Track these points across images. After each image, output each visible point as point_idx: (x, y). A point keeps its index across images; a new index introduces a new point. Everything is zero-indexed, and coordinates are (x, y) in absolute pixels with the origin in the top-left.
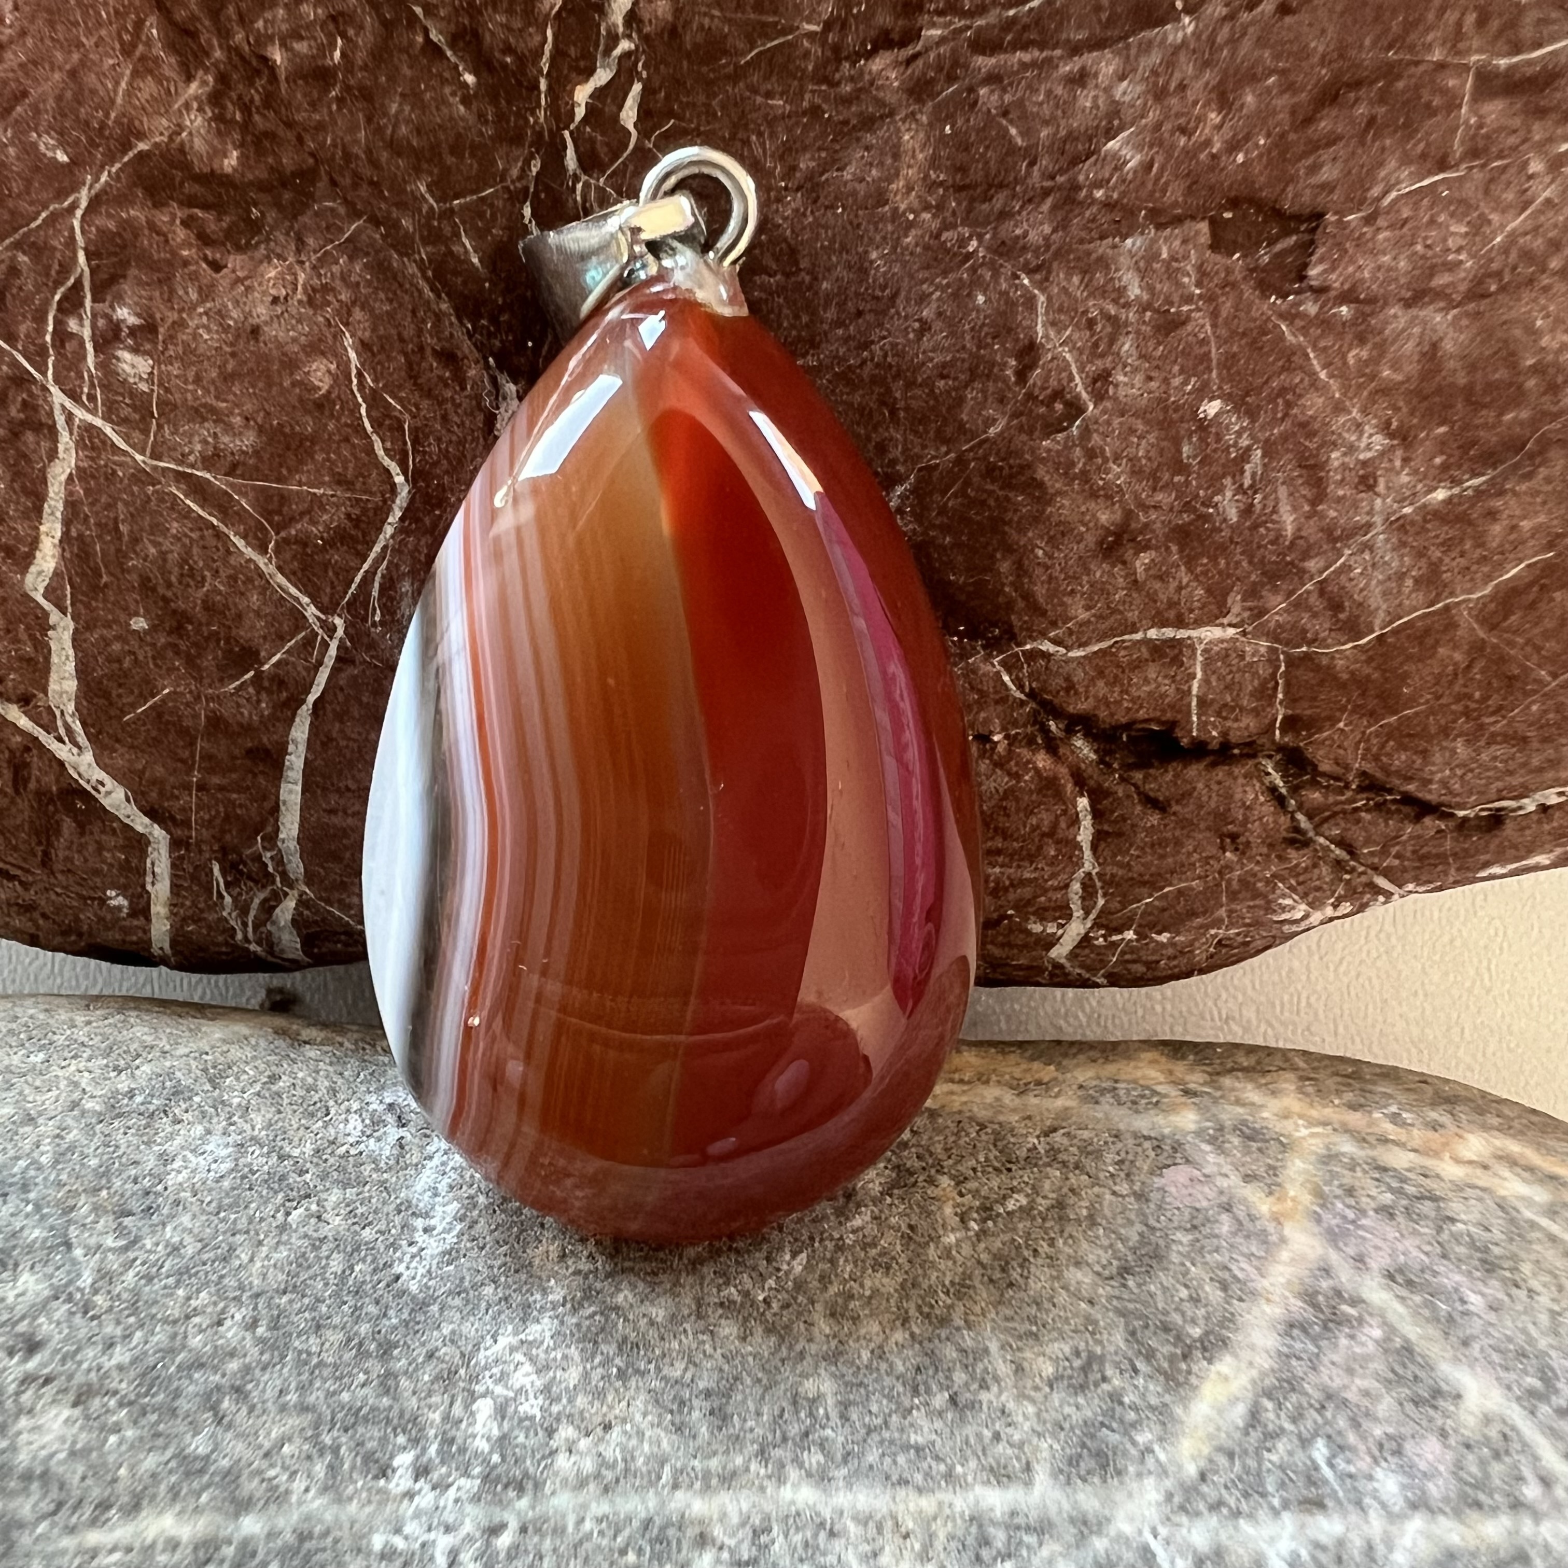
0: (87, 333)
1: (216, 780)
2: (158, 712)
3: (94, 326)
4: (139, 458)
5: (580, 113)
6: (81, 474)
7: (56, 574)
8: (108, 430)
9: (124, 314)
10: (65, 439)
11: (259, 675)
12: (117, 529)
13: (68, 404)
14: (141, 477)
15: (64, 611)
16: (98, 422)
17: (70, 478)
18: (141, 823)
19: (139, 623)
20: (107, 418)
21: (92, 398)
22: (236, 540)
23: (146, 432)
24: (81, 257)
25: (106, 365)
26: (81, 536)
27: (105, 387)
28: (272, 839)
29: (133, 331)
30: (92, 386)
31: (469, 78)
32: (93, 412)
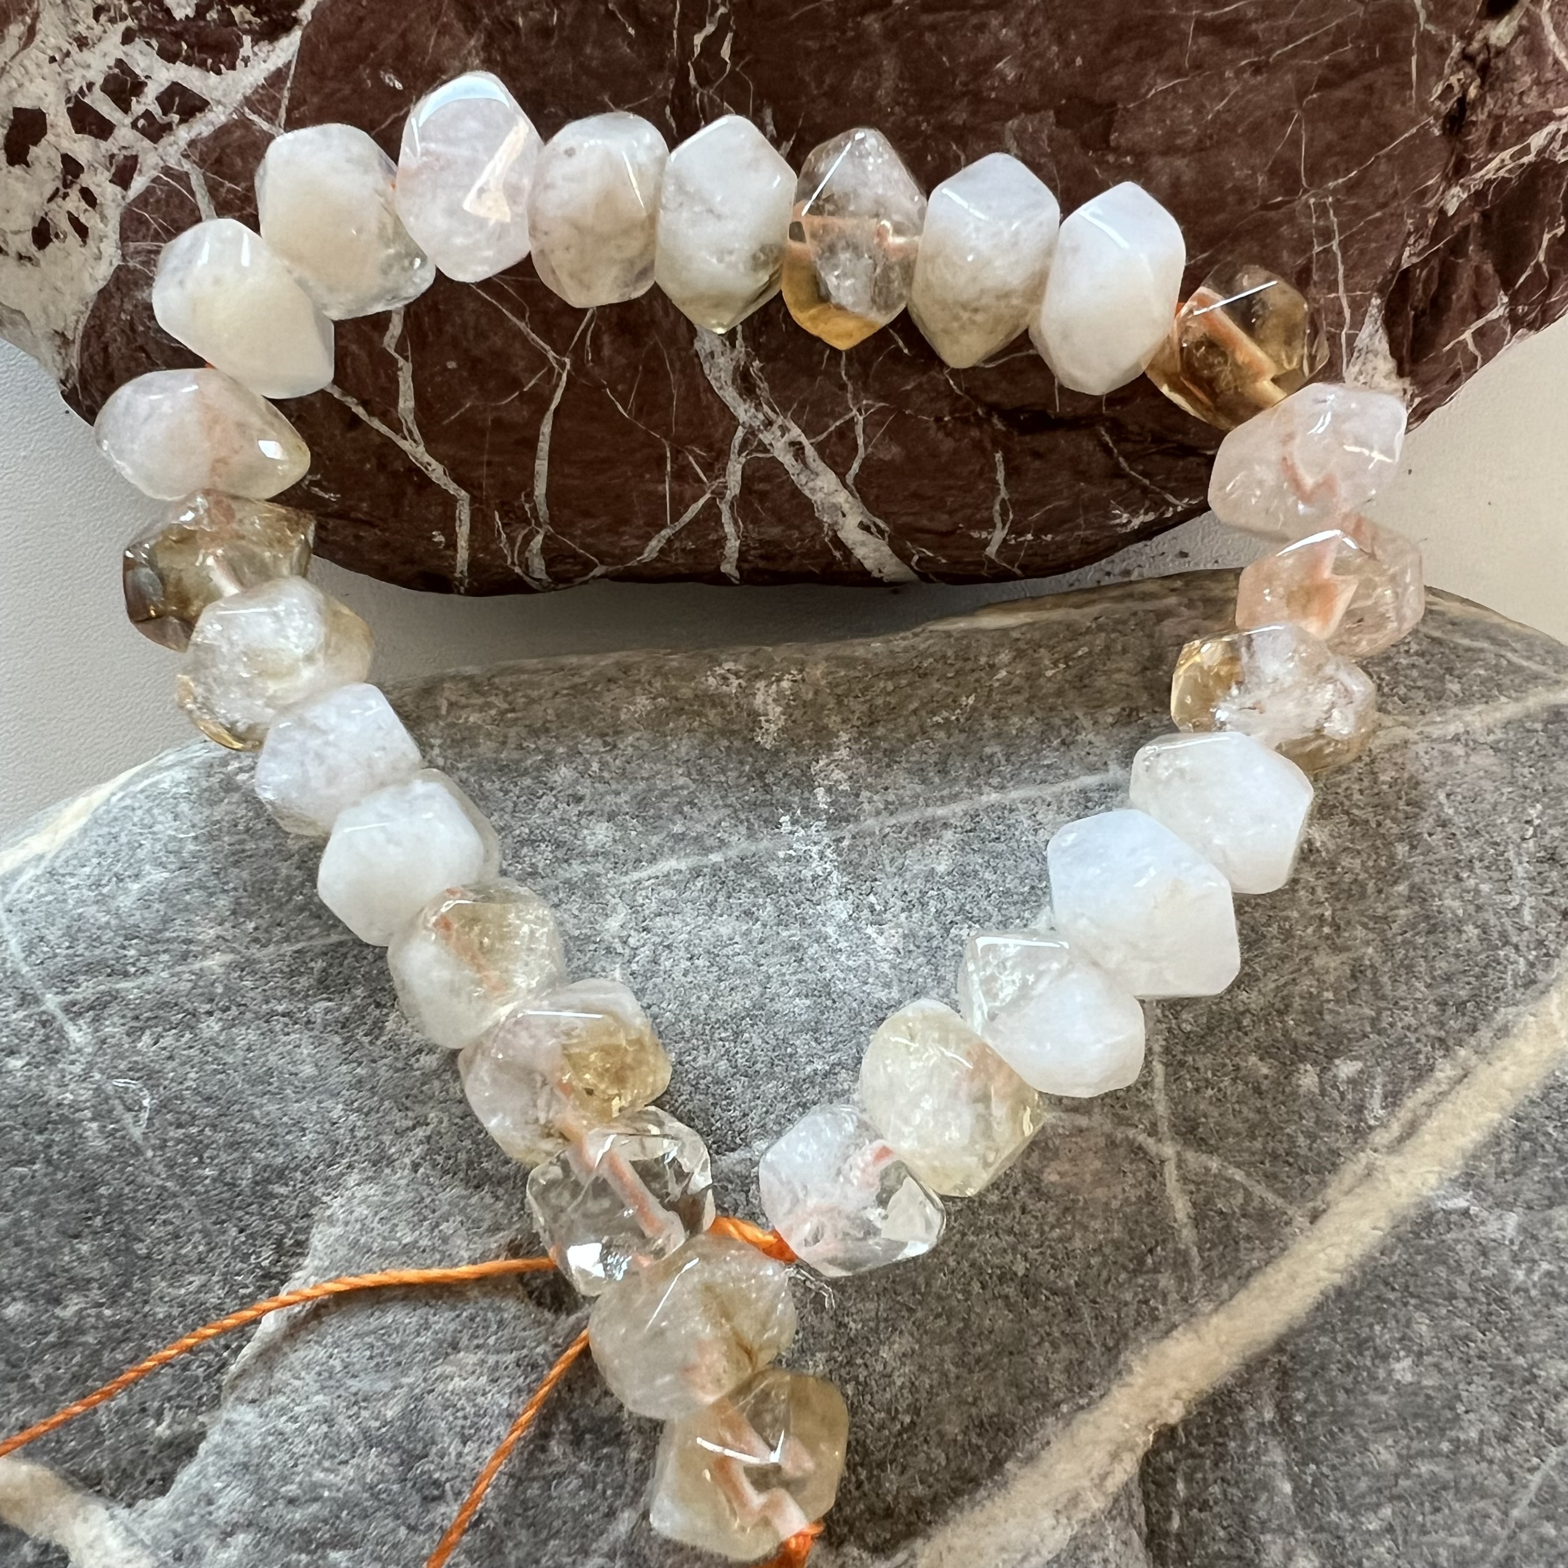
1: (497, 459)
2: (461, 420)
5: (697, 51)
7: (402, 338)
11: (522, 394)
18: (452, 488)
19: (452, 365)
22: (507, 313)
28: (530, 496)
31: (631, 31)
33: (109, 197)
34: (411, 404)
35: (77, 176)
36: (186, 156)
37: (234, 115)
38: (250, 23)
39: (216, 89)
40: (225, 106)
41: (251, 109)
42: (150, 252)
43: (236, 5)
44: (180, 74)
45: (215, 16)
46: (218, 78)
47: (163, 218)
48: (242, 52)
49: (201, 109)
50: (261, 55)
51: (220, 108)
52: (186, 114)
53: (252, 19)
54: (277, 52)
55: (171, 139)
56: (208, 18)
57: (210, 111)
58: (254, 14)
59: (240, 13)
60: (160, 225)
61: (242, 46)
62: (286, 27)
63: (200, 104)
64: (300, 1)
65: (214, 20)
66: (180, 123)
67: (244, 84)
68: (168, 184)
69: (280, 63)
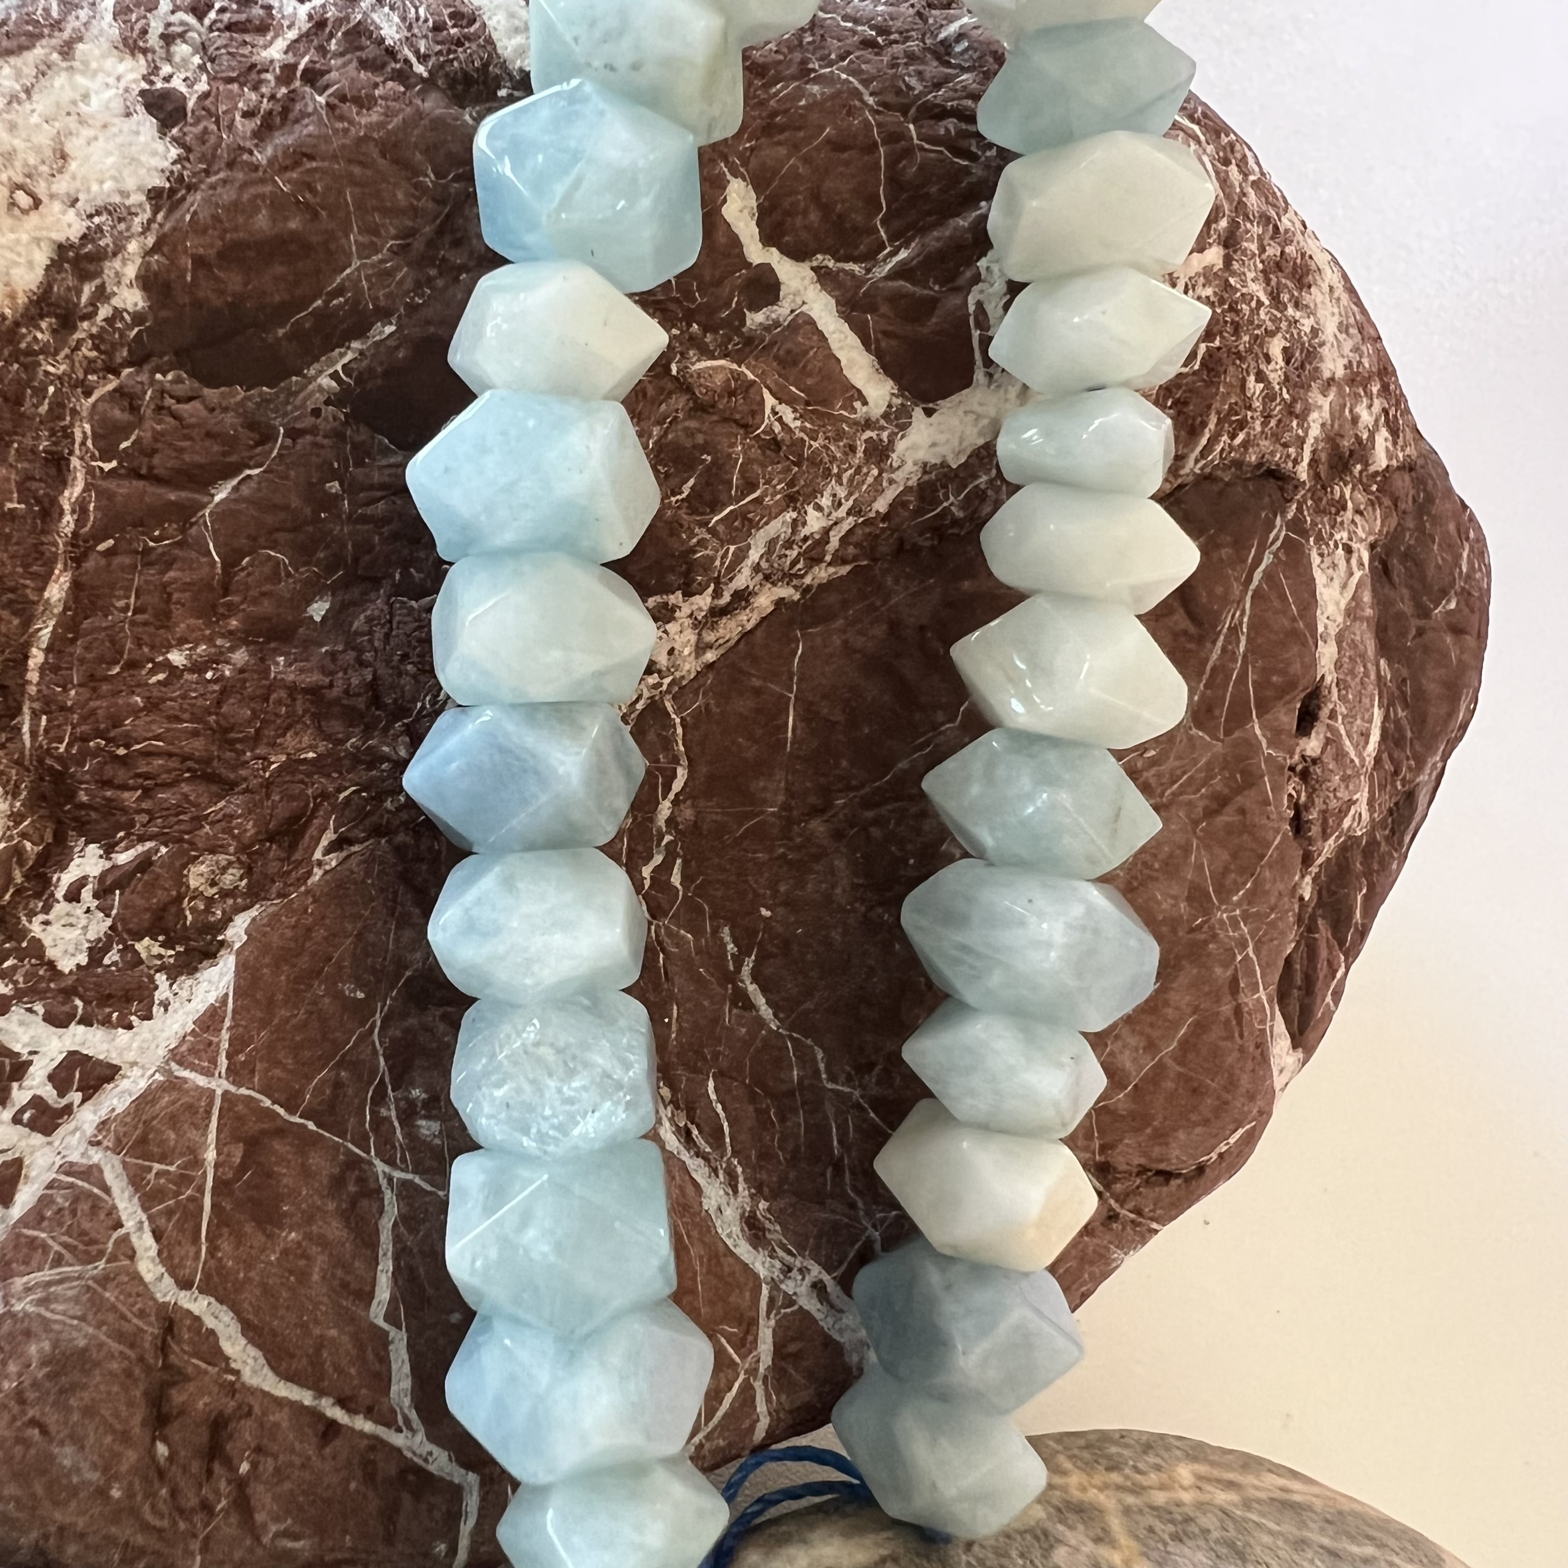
0: (393, 1115)
3: (397, 1108)
4: (442, 1194)
6: (404, 1217)
8: (417, 1180)
9: (415, 1093)
10: (389, 1198)
13: (388, 1169)
15: (399, 1327)
16: (410, 1177)
17: (395, 1224)
20: (415, 1172)
21: (402, 1159)
23: (443, 1174)
24: (382, 1060)
29: (425, 1104)
30: (402, 1151)
32: (406, 1170)
34: (407, 1384)
36: (98, 1143)
37: (158, 1077)
38: (160, 957)
39: (129, 1048)
40: (143, 1067)
41: (180, 1063)
42: (49, 1284)
43: (140, 939)
44: (78, 1039)
45: (116, 958)
46: (130, 1034)
47: (68, 1233)
48: (158, 996)
49: (110, 1079)
50: (184, 994)
51: (136, 1071)
52: (90, 1089)
53: (162, 951)
54: (204, 986)
55: (71, 1126)
56: (106, 961)
57: (123, 1077)
58: (163, 945)
59: (146, 947)
60: (65, 1246)
61: (156, 988)
62: (210, 954)
63: (108, 1072)
64: (227, 920)
65: (114, 964)
66: (84, 1101)
67: (165, 1035)
68: (71, 1186)
69: (212, 998)
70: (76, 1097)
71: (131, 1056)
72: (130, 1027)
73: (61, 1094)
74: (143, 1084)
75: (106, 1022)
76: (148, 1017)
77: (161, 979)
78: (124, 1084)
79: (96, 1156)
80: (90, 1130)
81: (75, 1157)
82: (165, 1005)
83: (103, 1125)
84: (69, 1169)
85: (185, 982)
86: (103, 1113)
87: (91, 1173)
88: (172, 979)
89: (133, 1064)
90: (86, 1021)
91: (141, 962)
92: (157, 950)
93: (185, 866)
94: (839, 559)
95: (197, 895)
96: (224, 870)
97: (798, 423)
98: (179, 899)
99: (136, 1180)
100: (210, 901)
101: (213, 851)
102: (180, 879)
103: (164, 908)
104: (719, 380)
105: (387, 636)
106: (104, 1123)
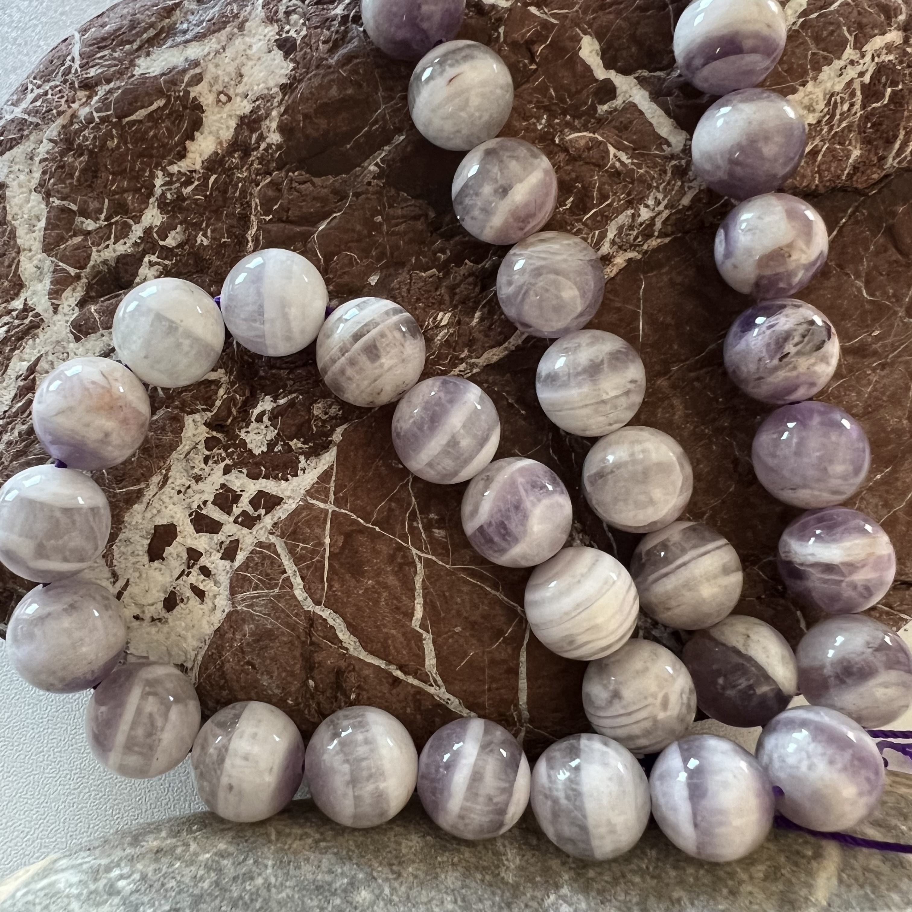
0: (420, 526)
1: (494, 686)
2: (470, 664)
3: (422, 522)
4: (448, 566)
6: (428, 577)
7: (424, 618)
8: (434, 558)
9: (432, 516)
10: (419, 566)
11: (505, 639)
12: (444, 595)
13: (419, 553)
14: (450, 573)
15: (428, 632)
16: (430, 557)
17: (423, 581)
18: (466, 712)
19: (458, 629)
20: (433, 555)
21: (426, 548)
22: (488, 589)
23: (448, 556)
24: (413, 498)
25: (430, 535)
26: (431, 601)
27: (430, 543)
28: (517, 706)
29: (437, 521)
30: (426, 544)
31: (523, 412)
32: (428, 553)
33: (221, 568)
34: (434, 662)
35: (197, 560)
36: (272, 533)
37: (301, 503)
38: (301, 448)
39: (287, 490)
40: (294, 499)
41: (311, 497)
42: (253, 598)
43: (292, 440)
44: (264, 485)
45: (280, 448)
46: (287, 483)
47: (260, 574)
48: (300, 466)
49: (279, 504)
50: (312, 465)
51: (291, 501)
52: (269, 510)
53: (303, 446)
54: (323, 461)
55: (261, 525)
56: (276, 450)
57: (285, 503)
58: (303, 443)
59: (295, 444)
60: (259, 579)
61: (300, 462)
62: (326, 447)
63: (277, 501)
64: (333, 430)
65: (280, 451)
66: (266, 514)
67: (304, 484)
68: (262, 552)
69: (326, 467)
70: (263, 512)
71: (288, 493)
72: (287, 480)
73: (256, 510)
74: (294, 506)
75: (276, 477)
76: (296, 475)
77: (302, 458)
78: (285, 506)
79: (273, 539)
80: (269, 527)
81: (263, 539)
82: (304, 470)
83: (275, 525)
84: (260, 544)
85: (313, 461)
86: (275, 520)
87: (271, 547)
88: (307, 459)
89: (289, 497)
90: (266, 477)
91: (292, 450)
92: (300, 445)
93: (311, 404)
94: (662, 234)
95: (318, 418)
96: (330, 407)
97: (630, 161)
98: (309, 421)
99: (292, 551)
100: (324, 422)
101: (324, 397)
102: (309, 411)
103: (302, 425)
104: (582, 143)
105: (409, 291)
106: (275, 524)
